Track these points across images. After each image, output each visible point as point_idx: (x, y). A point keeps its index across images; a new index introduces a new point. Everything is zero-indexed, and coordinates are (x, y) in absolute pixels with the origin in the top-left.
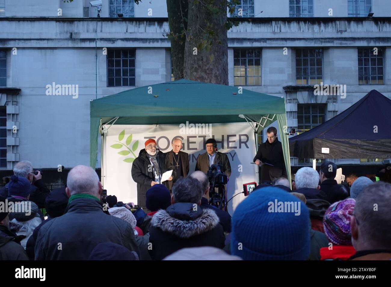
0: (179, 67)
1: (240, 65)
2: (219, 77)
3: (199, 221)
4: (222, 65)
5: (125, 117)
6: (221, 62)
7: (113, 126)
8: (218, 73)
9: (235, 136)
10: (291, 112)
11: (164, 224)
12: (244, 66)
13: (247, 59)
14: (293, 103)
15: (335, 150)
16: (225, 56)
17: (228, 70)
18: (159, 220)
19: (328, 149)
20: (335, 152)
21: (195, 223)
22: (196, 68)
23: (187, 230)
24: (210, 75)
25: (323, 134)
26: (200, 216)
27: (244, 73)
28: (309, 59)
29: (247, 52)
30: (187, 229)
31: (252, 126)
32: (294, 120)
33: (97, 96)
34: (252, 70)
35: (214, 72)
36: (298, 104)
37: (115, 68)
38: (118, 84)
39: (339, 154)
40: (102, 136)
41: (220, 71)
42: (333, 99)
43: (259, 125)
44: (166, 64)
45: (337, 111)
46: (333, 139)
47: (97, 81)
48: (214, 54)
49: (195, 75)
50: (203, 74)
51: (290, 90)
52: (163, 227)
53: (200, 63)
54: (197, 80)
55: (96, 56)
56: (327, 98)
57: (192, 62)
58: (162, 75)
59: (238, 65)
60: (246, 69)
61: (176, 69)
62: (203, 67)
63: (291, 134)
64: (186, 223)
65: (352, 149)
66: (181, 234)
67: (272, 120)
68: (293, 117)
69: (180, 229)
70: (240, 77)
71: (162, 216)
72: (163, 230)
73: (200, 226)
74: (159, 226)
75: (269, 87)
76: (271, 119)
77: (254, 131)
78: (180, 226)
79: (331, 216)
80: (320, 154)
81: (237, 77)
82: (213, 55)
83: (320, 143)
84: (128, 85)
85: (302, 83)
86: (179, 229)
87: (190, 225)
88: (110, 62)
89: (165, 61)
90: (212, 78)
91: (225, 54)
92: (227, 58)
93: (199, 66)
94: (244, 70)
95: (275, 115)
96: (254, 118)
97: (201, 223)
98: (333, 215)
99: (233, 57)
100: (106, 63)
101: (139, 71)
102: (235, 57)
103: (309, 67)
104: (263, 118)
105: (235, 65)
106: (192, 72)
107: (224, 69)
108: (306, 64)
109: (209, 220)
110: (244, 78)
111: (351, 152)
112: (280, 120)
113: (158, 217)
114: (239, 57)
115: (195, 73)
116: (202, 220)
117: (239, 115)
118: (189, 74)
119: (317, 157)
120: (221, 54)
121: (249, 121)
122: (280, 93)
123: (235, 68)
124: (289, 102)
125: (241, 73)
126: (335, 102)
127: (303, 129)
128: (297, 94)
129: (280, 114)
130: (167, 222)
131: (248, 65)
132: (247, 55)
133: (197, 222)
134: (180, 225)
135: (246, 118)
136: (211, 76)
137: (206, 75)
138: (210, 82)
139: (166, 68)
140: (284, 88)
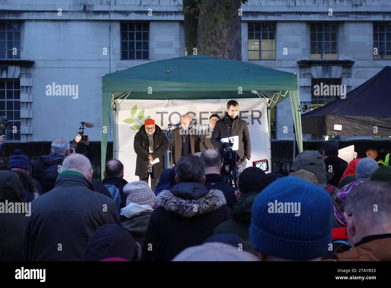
0: (192, 41)
1: (254, 39)
2: (232, 52)
3: (202, 201)
4: (235, 39)
5: (137, 92)
6: (234, 36)
7: (125, 101)
8: (231, 47)
9: (247, 112)
10: (305, 87)
11: (168, 203)
12: (258, 40)
13: (261, 34)
14: (307, 78)
15: (347, 127)
16: (239, 31)
17: (241, 44)
18: (163, 200)
19: (341, 126)
20: (348, 129)
21: (198, 203)
22: (209, 42)
23: (190, 210)
24: (223, 49)
25: (336, 110)
26: (204, 195)
27: (258, 47)
28: (324, 33)
29: (261, 26)
30: (190, 208)
31: (265, 102)
32: (308, 95)
33: (111, 69)
34: (266, 44)
35: (227, 47)
36: (312, 79)
37: (128, 41)
38: (132, 58)
39: (351, 131)
40: (115, 111)
41: (234, 46)
42: (347, 74)
43: (271, 101)
44: (179, 37)
45: (351, 86)
46: (346, 116)
47: (111, 54)
48: (227, 28)
49: (208, 49)
50: (216, 49)
51: (305, 65)
52: (166, 206)
53: (214, 37)
54: (210, 55)
55: (110, 29)
56: (341, 73)
57: (205, 36)
58: (175, 48)
59: (252, 39)
60: (260, 43)
61: (189, 43)
62: (216, 41)
63: (303, 111)
64: (188, 202)
65: (364, 126)
66: (183, 213)
67: (285, 96)
68: (307, 91)
69: (183, 209)
70: (254, 51)
71: (166, 195)
72: (167, 210)
73: (203, 206)
74: (163, 205)
75: (283, 62)
76: (283, 96)
77: (266, 106)
78: (183, 206)
79: (341, 196)
80: (332, 131)
81: (251, 51)
82: (226, 30)
83: (332, 120)
84: (141, 59)
85: (316, 57)
86: (181, 208)
87: (192, 204)
88: (123, 36)
89: (179, 35)
90: (225, 53)
91: (238, 28)
92: (241, 32)
93: (212, 41)
94: (258, 43)
95: (288, 91)
96: (267, 93)
97: (204, 203)
98: (344, 194)
99: (247, 30)
100: (119, 36)
101: (152, 44)
102: (249, 30)
103: (324, 41)
104: (276, 94)
105: (249, 38)
106: (205, 46)
107: (237, 43)
108: (320, 38)
109: (213, 200)
110: (258, 52)
111: (364, 129)
112: (292, 97)
113: (162, 197)
114: (254, 31)
115: (209, 48)
116: (205, 200)
117: (251, 91)
118: (202, 49)
119: (330, 133)
120: (235, 29)
121: (262, 97)
122: (294, 67)
123: (249, 42)
124: (303, 77)
125: (255, 47)
126: (349, 77)
127: (317, 104)
128: (311, 69)
129: (292, 90)
130: (170, 201)
131: (263, 39)
132: (261, 29)
133: (200, 202)
134: (182, 204)
135: (258, 93)
136: (224, 51)
137: (220, 49)
138: (223, 57)
139: (179, 41)
140: (298, 62)
